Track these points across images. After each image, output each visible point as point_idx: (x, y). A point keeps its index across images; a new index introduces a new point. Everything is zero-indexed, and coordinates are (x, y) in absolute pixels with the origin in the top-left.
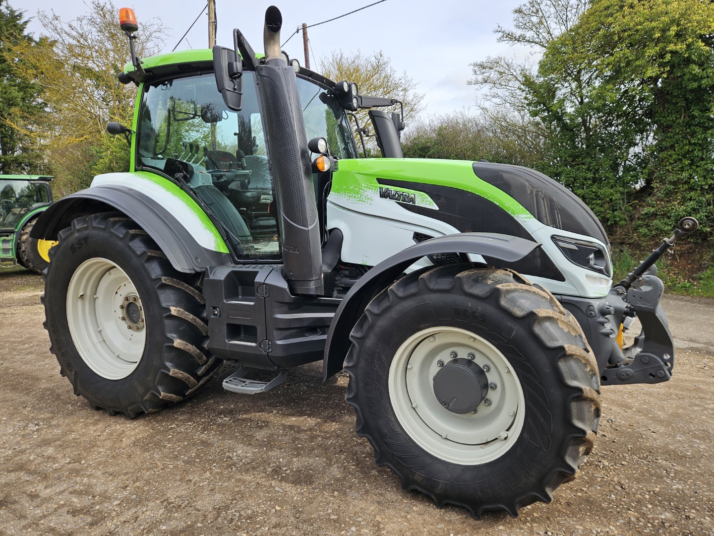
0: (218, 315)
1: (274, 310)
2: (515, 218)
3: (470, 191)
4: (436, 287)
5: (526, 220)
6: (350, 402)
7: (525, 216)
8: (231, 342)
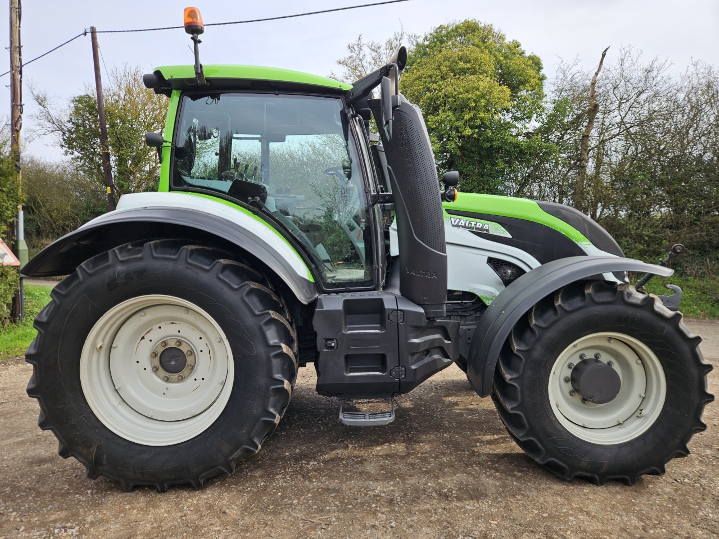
0: (335, 348)
1: (409, 335)
2: (579, 245)
3: (539, 222)
4: (601, 300)
5: (587, 246)
6: (513, 411)
7: (586, 243)
8: (349, 374)
